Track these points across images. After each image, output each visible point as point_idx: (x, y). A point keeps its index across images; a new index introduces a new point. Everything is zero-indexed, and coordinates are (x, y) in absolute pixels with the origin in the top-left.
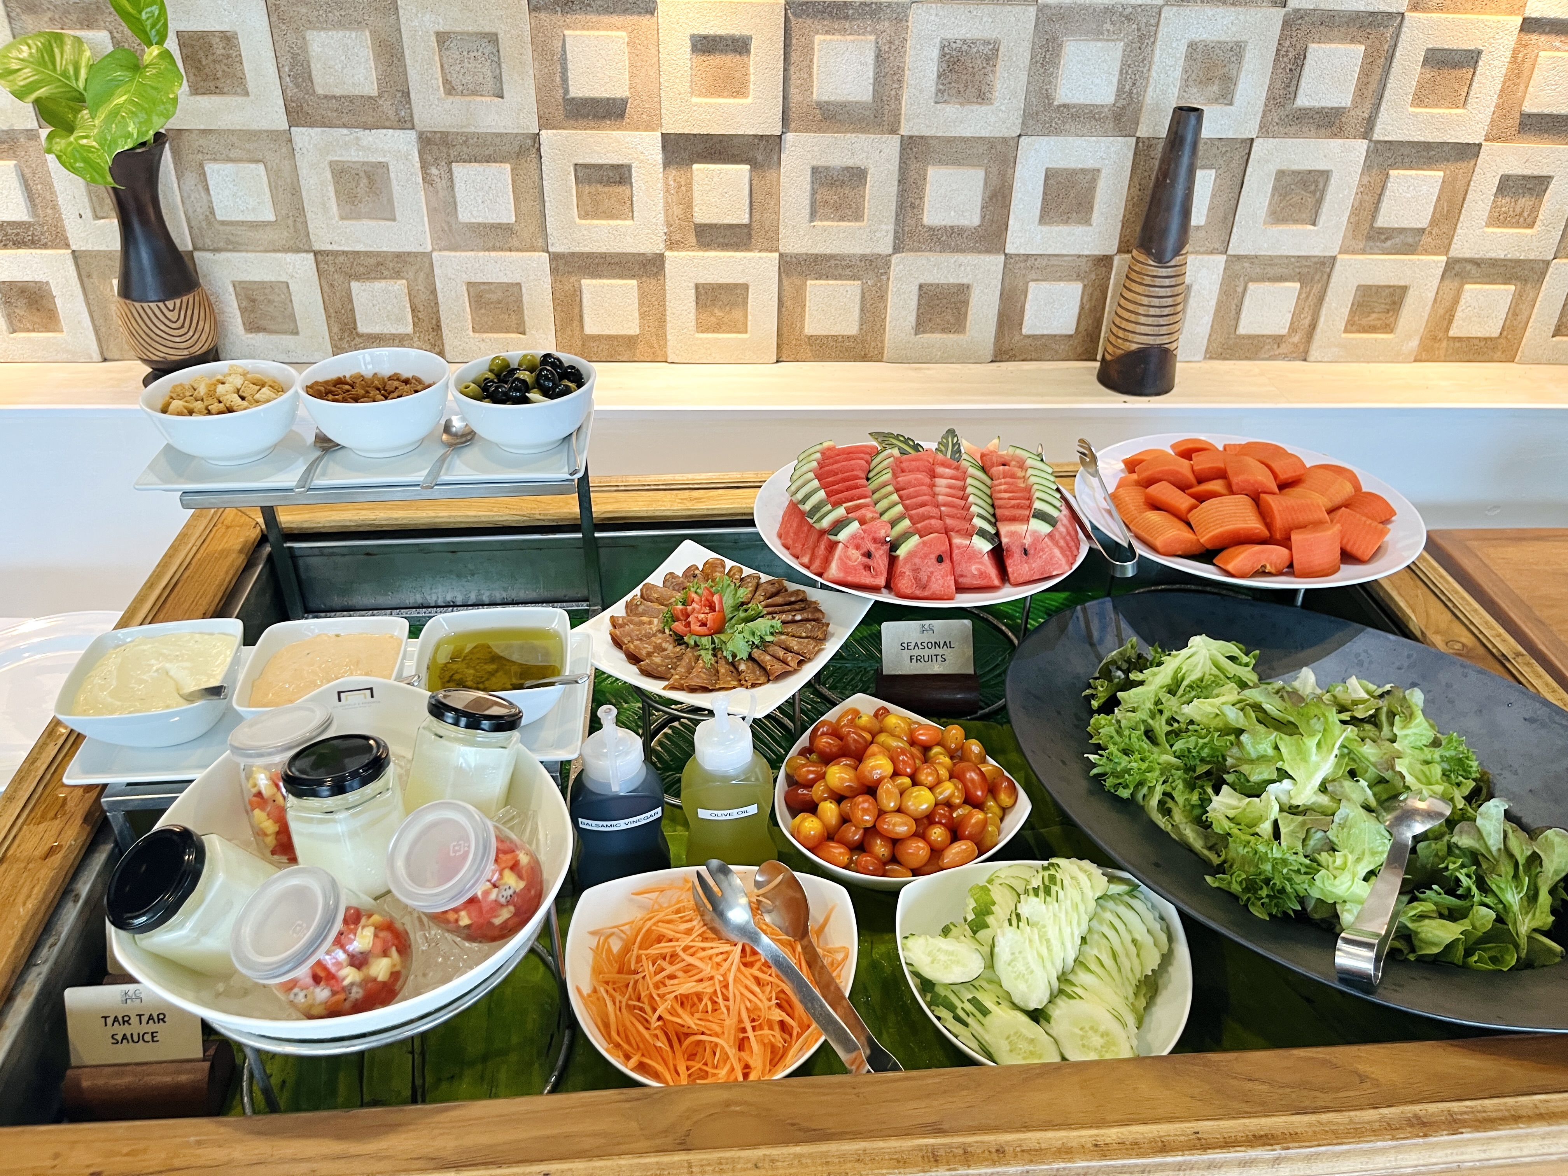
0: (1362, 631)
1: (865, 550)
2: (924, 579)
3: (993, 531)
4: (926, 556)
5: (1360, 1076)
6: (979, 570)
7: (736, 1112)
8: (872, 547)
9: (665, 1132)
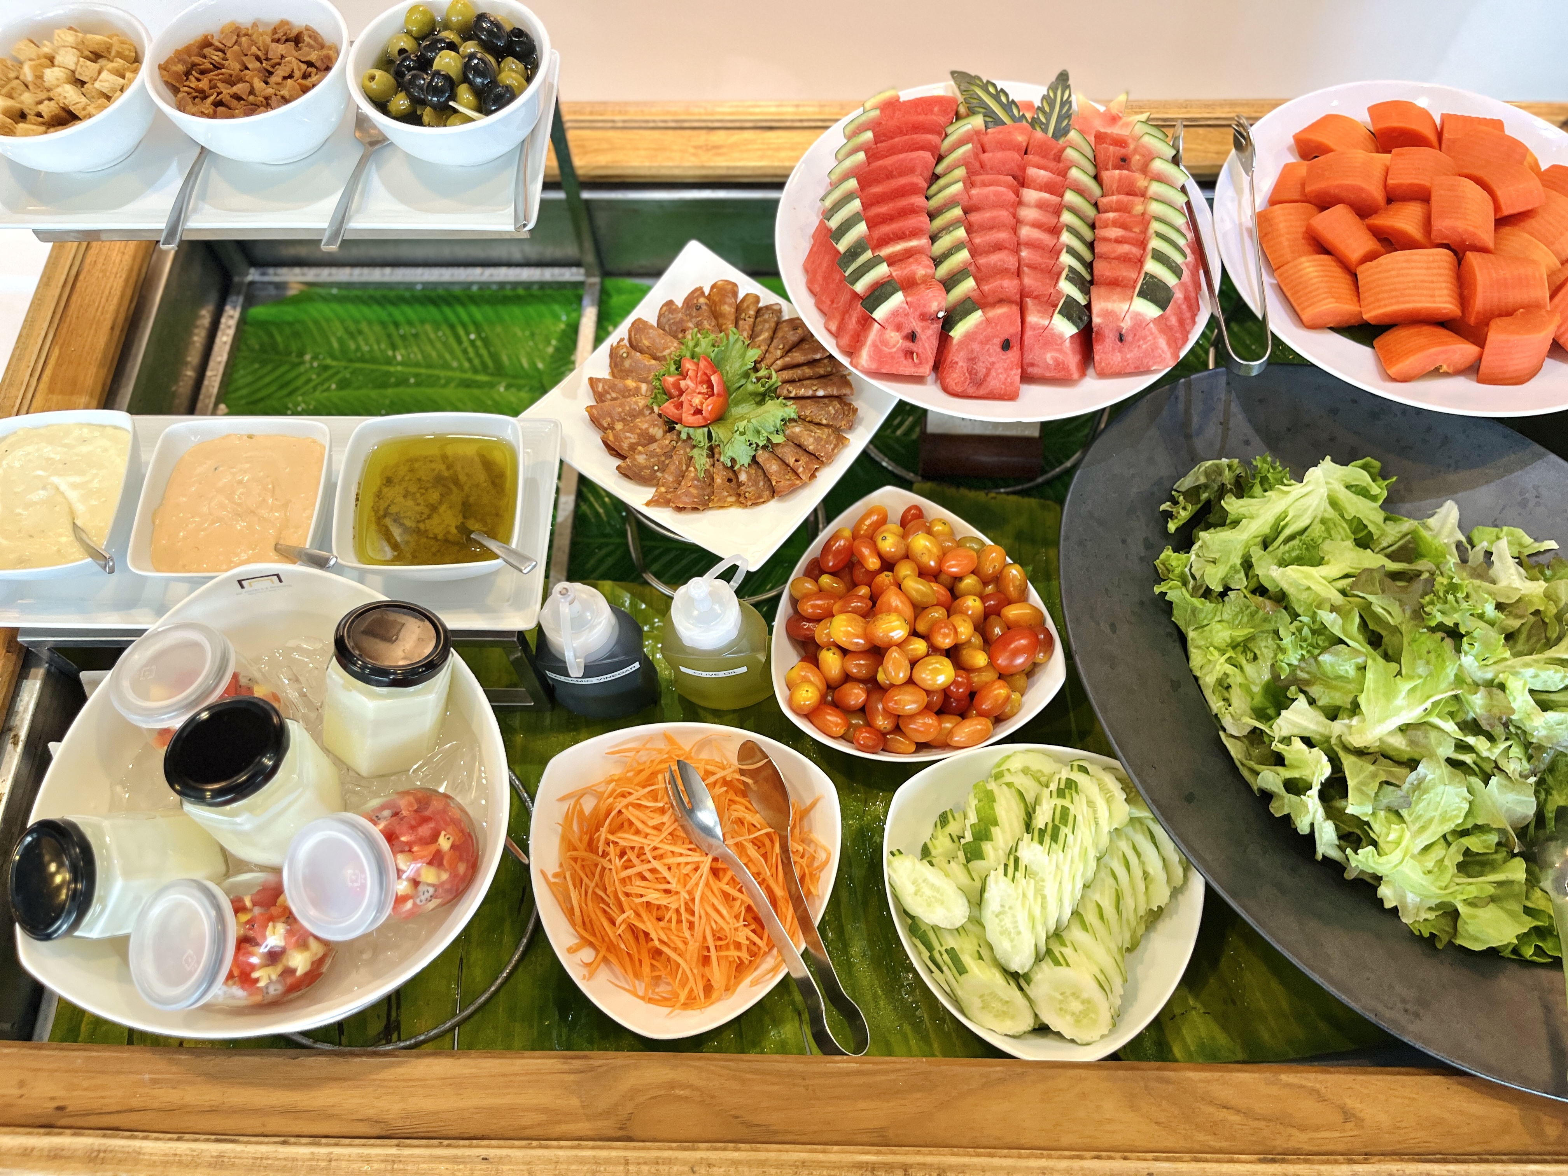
0: (1541, 457)
1: (907, 331)
2: (982, 371)
3: (1083, 302)
4: (988, 340)
5: (1345, 1113)
6: (1055, 360)
7: (679, 1096)
8: (916, 325)
9: (606, 1114)
